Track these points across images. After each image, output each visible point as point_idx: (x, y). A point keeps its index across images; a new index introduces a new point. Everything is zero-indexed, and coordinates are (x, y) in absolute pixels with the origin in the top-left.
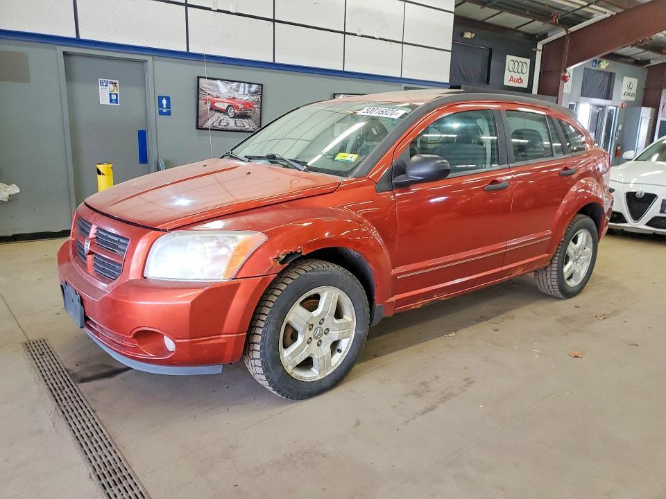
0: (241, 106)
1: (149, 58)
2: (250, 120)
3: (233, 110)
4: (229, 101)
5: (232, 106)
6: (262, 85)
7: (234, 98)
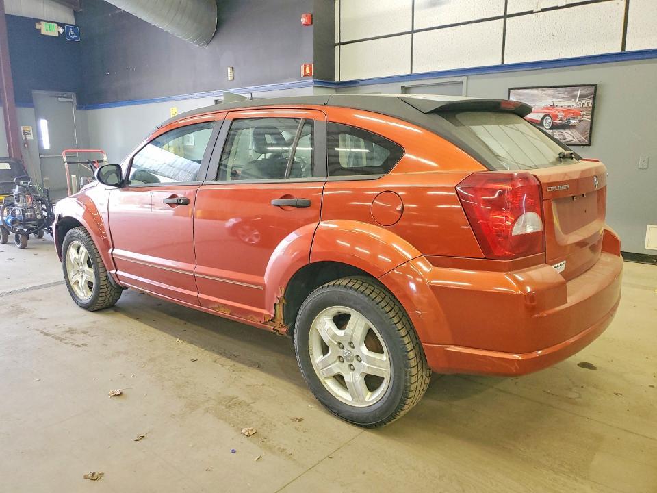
0: (561, 115)
1: (464, 79)
2: (574, 131)
3: (549, 121)
4: (546, 111)
5: (550, 116)
6: (595, 86)
7: (552, 107)
